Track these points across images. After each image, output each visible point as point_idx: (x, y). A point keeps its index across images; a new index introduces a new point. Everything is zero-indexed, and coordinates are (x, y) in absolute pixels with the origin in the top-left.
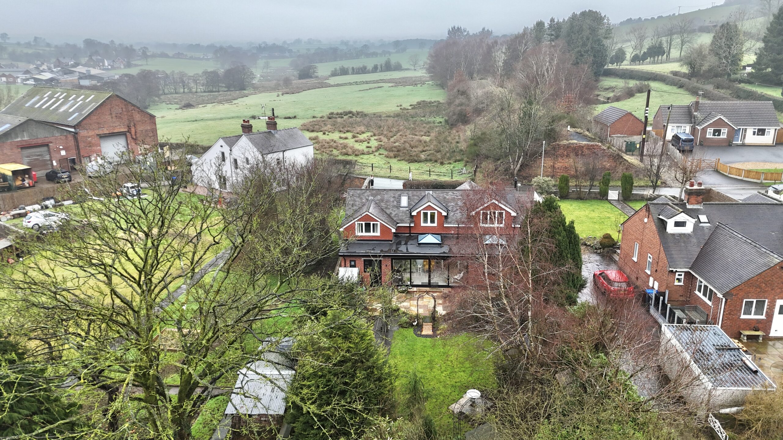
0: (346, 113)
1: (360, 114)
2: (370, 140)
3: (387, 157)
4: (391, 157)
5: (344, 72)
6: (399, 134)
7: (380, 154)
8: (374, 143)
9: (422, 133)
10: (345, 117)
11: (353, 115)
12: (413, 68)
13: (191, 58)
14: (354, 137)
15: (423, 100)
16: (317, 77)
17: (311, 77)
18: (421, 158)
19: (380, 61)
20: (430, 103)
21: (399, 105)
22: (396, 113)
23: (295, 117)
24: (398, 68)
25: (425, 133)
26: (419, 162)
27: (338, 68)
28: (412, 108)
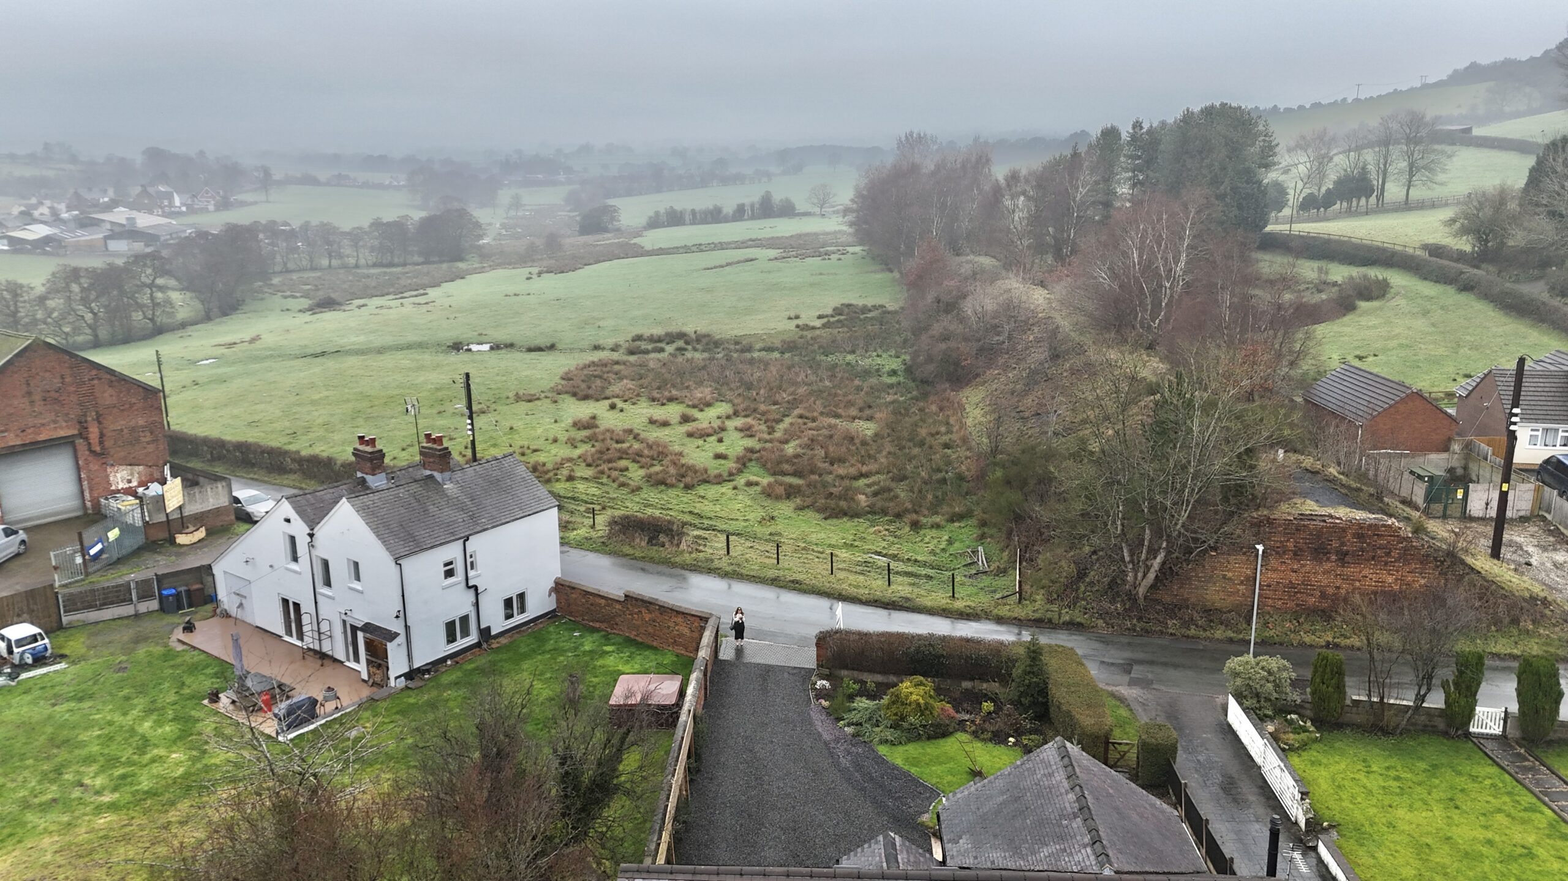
0: (671, 338)
1: (704, 341)
2: (723, 429)
3: (768, 493)
4: (778, 498)
5: (675, 219)
6: (797, 412)
7: (749, 484)
8: (735, 444)
9: (853, 412)
10: (670, 349)
11: (687, 343)
12: (817, 210)
13: (365, 185)
14: (686, 419)
15: (846, 301)
16: (618, 230)
17: (606, 230)
18: (858, 503)
19: (750, 195)
20: (865, 309)
21: (792, 315)
22: (785, 337)
23: (552, 347)
24: (787, 210)
25: (861, 410)
26: (852, 517)
27: (662, 211)
28: (824, 326)
